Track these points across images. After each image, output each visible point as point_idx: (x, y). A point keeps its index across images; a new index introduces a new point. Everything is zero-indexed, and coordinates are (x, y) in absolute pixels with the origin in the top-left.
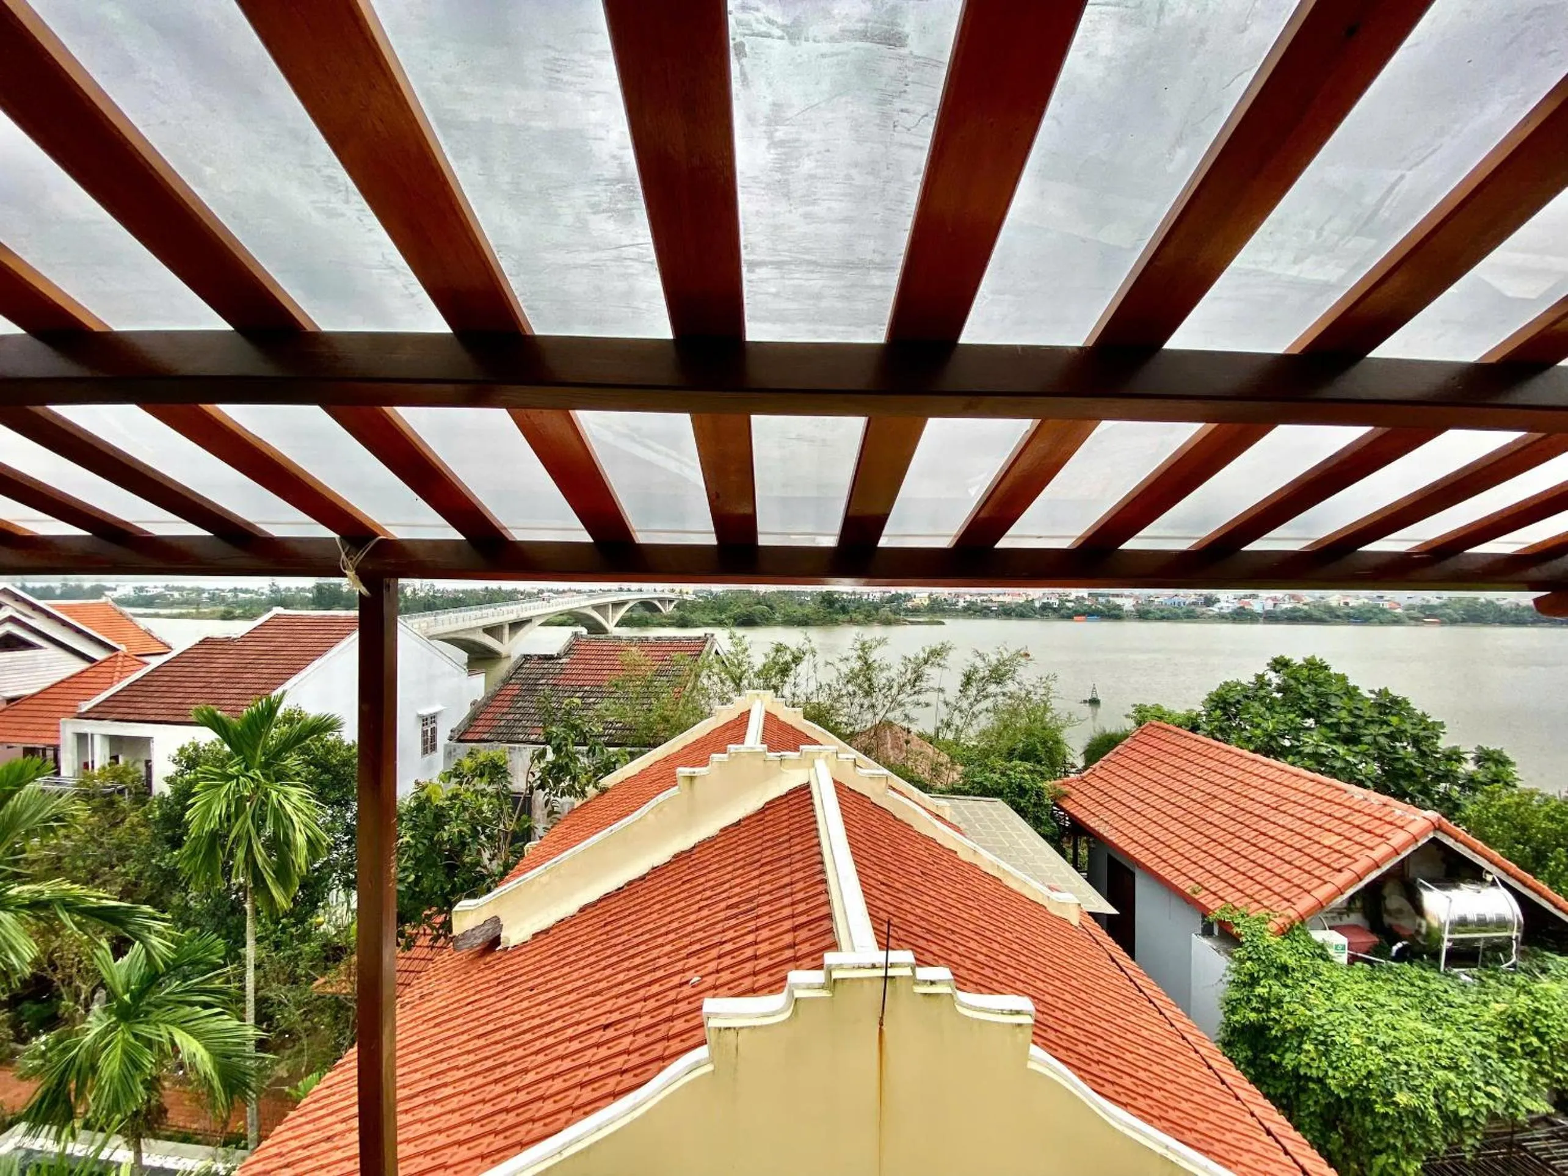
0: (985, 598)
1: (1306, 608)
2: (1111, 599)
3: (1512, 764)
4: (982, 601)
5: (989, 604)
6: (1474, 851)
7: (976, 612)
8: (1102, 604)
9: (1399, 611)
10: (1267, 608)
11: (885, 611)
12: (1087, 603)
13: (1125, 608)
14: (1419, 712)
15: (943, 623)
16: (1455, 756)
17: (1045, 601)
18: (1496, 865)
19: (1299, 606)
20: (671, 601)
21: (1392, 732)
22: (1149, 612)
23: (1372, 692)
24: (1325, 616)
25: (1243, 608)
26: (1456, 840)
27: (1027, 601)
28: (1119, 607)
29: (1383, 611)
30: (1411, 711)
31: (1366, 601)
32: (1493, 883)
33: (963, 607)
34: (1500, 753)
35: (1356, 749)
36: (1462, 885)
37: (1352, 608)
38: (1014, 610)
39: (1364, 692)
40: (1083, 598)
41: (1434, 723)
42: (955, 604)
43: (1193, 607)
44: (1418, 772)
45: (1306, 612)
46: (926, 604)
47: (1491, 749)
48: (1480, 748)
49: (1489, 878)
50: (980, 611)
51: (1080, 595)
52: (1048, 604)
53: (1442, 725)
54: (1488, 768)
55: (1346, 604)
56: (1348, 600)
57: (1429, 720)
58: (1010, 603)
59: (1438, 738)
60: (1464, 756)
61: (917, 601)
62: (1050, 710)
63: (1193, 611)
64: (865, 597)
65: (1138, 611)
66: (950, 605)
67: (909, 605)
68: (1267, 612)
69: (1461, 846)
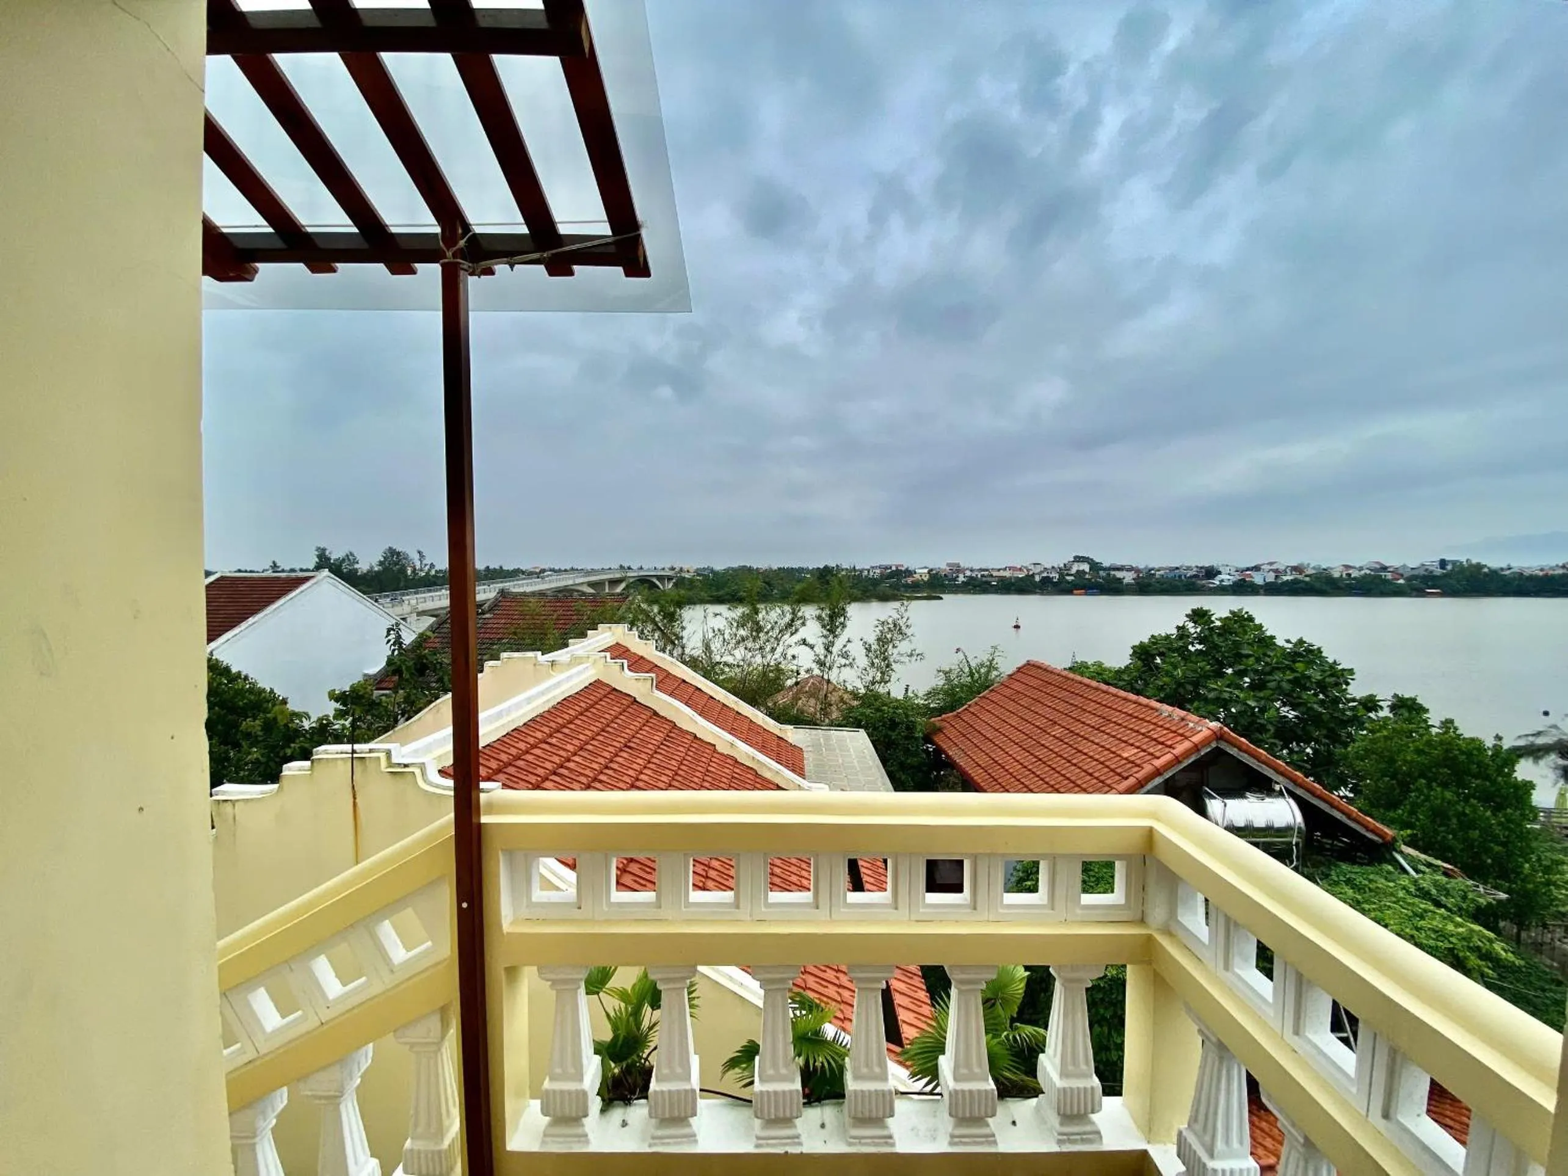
0: (986, 573)
1: (1307, 579)
2: (1112, 573)
3: (1426, 711)
4: (983, 576)
5: (989, 579)
6: (1259, 761)
7: (975, 587)
8: (1103, 578)
9: (1401, 581)
10: (1268, 580)
11: (884, 586)
12: (1087, 576)
13: (1125, 581)
14: (1331, 660)
15: (941, 598)
16: (1370, 704)
17: (1045, 575)
18: (1282, 774)
19: (1300, 577)
20: (670, 578)
21: (1296, 678)
22: (1149, 585)
23: (1288, 641)
24: (1324, 587)
25: (1244, 580)
26: (1240, 749)
27: (1027, 576)
28: (1120, 580)
29: (1386, 581)
30: (1323, 659)
31: (1368, 572)
32: (1281, 794)
33: (963, 582)
34: (1413, 700)
35: (1262, 694)
36: (1248, 794)
37: (1355, 579)
38: (1013, 584)
39: (1280, 642)
40: (1083, 572)
41: (1343, 670)
42: (955, 579)
43: (1194, 580)
44: (1326, 718)
45: (1306, 583)
46: (926, 579)
47: (1407, 696)
48: (1396, 696)
49: (1277, 788)
50: (979, 586)
51: (1081, 569)
52: (1048, 577)
53: (1351, 671)
54: (1402, 715)
55: (1349, 575)
56: (1350, 572)
57: (1340, 667)
58: (1010, 578)
59: (1348, 684)
60: (1381, 703)
61: (917, 576)
62: (996, 669)
63: (1194, 584)
64: (866, 573)
65: (1137, 584)
66: (950, 580)
67: (909, 580)
68: (1267, 584)
69: (1246, 755)
